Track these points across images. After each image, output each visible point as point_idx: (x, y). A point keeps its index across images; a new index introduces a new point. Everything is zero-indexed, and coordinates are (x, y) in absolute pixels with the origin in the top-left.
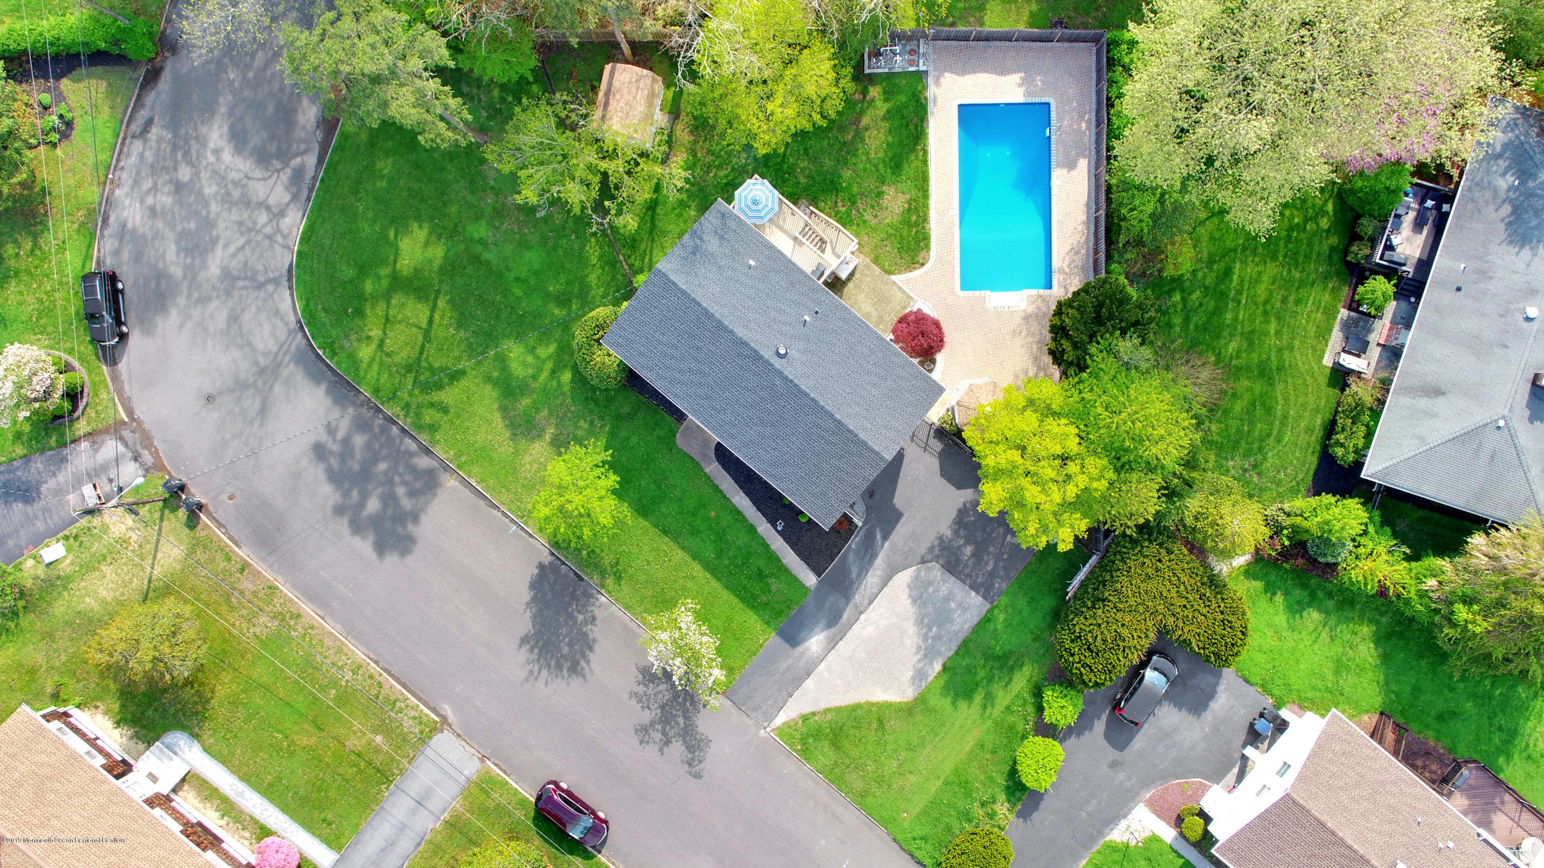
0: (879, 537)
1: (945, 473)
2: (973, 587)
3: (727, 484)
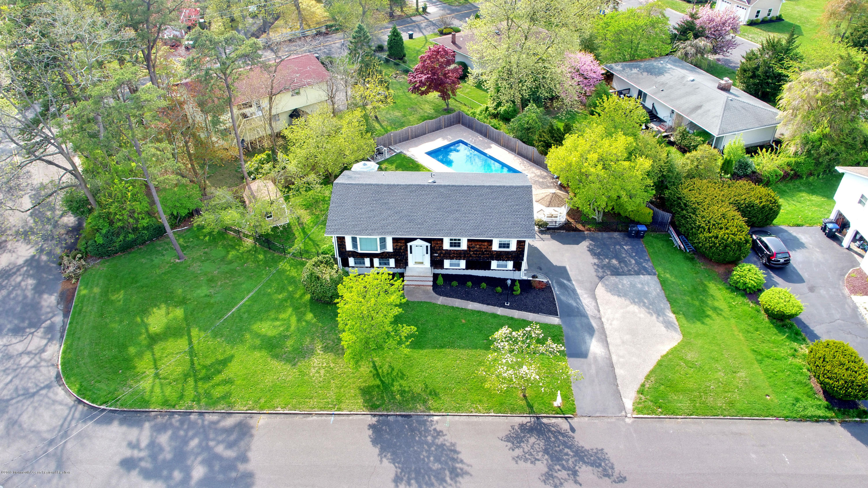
0: (565, 282)
1: (564, 243)
2: (638, 273)
3: (458, 303)
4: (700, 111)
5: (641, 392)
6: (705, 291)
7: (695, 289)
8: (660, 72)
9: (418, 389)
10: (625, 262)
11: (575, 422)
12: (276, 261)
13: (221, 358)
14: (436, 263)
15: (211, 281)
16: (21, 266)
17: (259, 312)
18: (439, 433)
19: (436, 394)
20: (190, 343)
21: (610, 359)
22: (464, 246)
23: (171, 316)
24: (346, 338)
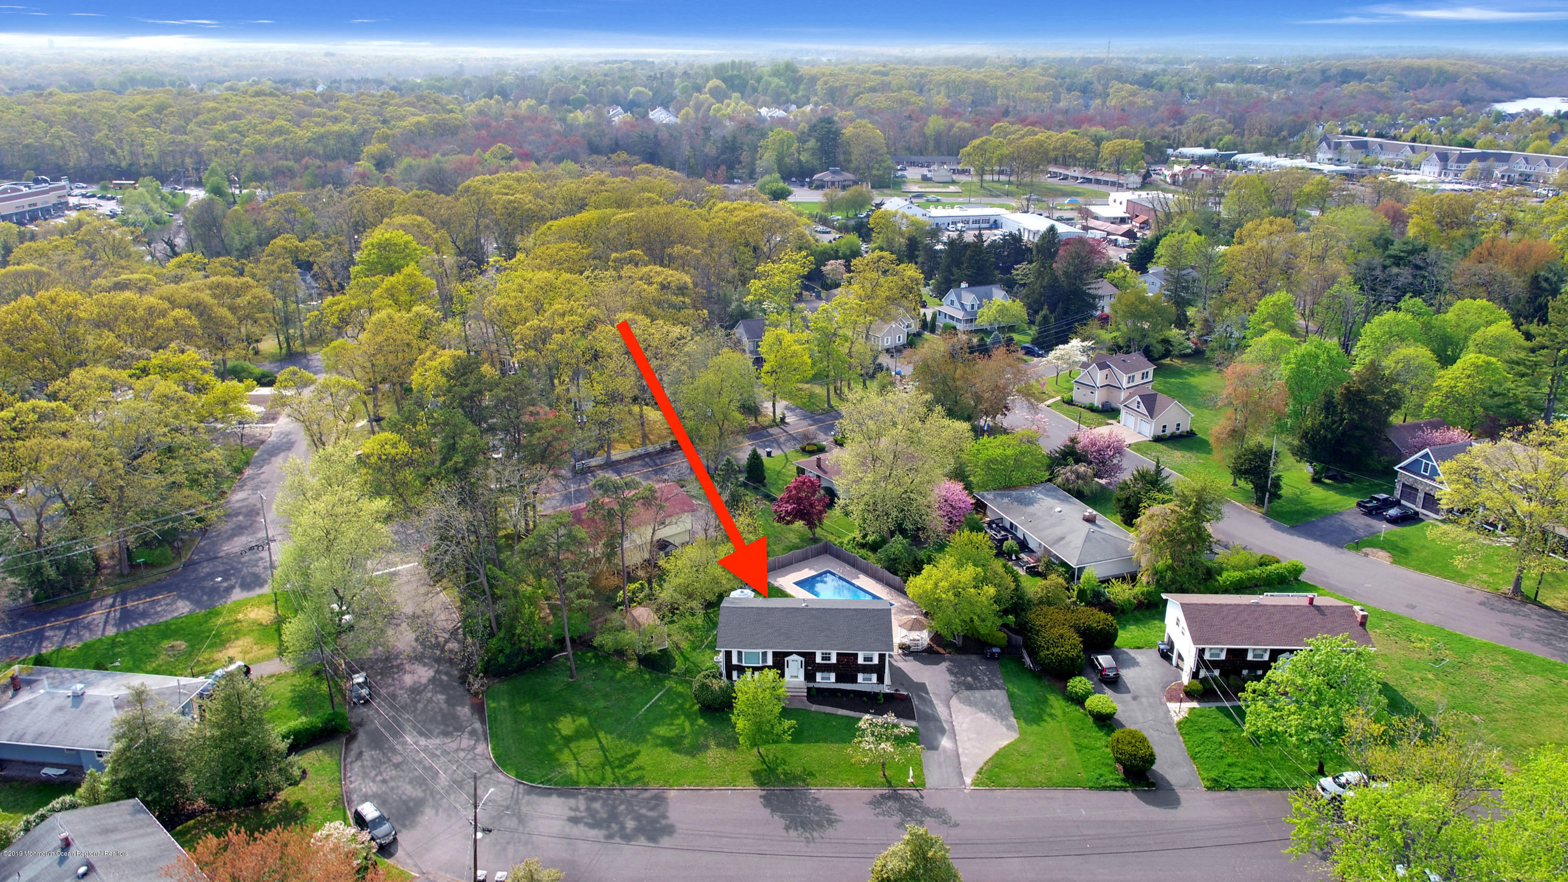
0: (924, 695)
1: (925, 664)
2: (989, 688)
3: (828, 709)
4: (1062, 543)
5: (979, 773)
6: (1046, 701)
7: (1037, 700)
8: (1030, 502)
9: (799, 771)
10: (979, 680)
11: (924, 793)
12: (661, 680)
13: (629, 752)
14: (810, 677)
15: (606, 696)
16: (426, 686)
17: (655, 720)
18: (817, 799)
19: (813, 775)
20: (600, 742)
21: (957, 751)
22: (834, 660)
23: (577, 723)
24: (741, 724)
